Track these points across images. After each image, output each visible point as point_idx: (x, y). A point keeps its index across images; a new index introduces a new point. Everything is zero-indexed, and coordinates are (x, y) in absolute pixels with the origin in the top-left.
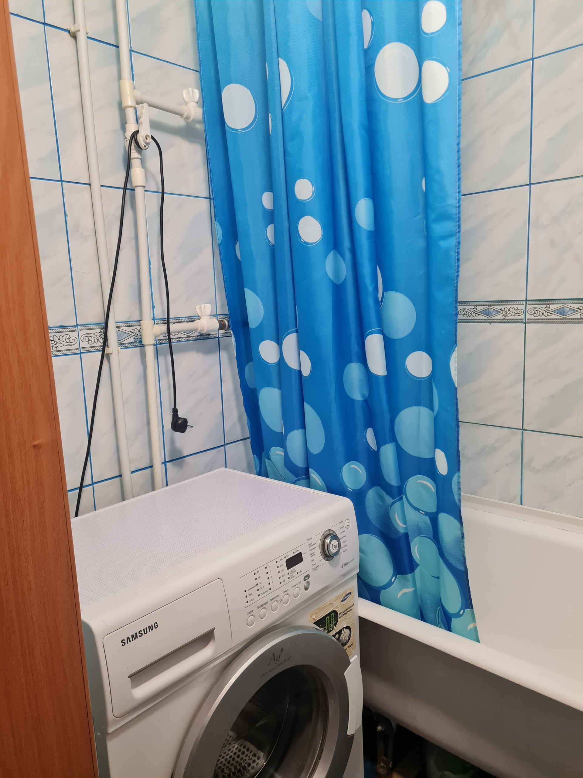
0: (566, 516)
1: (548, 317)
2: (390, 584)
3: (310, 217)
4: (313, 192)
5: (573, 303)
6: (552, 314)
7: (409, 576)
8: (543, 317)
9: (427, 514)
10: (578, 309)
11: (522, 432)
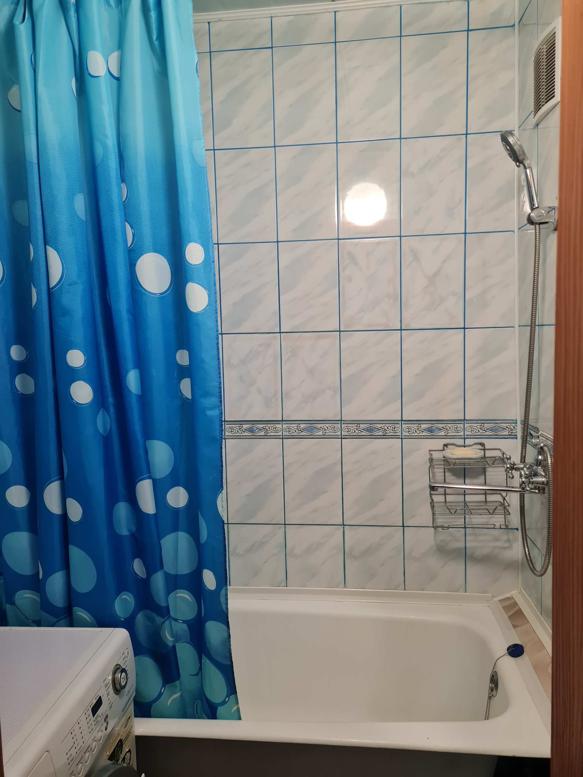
0: (264, 587)
1: (242, 434)
2: (160, 694)
3: (82, 382)
4: (85, 361)
5: (258, 424)
6: (245, 432)
7: (177, 683)
8: (238, 434)
9: (184, 622)
10: (262, 428)
11: (228, 526)
